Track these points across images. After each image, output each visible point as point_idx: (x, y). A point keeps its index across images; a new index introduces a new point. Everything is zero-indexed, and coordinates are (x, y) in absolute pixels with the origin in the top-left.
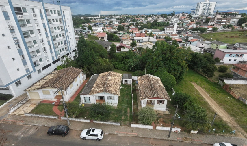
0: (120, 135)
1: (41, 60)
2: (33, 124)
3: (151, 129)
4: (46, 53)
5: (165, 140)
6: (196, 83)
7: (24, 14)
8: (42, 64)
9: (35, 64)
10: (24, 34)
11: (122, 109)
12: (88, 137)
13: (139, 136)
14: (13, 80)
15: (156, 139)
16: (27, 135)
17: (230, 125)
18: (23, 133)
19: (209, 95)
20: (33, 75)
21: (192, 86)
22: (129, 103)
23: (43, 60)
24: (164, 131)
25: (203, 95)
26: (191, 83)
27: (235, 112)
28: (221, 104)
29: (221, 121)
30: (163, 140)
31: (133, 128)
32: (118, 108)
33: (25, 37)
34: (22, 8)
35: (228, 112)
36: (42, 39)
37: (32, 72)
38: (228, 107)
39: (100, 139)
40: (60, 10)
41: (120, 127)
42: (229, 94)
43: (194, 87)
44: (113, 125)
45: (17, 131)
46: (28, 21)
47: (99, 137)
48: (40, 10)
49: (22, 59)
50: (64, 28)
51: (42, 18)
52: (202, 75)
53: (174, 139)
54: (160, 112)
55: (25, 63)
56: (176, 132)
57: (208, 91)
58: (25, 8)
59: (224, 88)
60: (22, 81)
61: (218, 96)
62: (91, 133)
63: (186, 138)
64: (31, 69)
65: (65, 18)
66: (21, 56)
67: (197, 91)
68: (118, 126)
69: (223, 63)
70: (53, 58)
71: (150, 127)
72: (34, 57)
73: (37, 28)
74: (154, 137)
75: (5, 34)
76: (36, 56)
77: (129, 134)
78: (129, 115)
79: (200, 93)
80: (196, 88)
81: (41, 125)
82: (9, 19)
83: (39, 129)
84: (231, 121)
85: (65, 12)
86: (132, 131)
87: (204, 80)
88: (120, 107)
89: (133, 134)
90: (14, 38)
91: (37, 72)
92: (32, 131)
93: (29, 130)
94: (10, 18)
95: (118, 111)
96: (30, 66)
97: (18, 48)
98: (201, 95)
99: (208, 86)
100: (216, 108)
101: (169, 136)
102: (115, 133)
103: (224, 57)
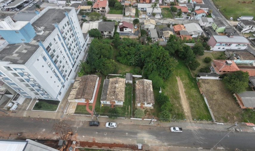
0: (125, 124)
2: (79, 120)
4: (68, 65)
6: (180, 78)
7: (51, 48)
8: (67, 74)
9: (64, 76)
11: (126, 107)
12: (109, 127)
13: (135, 124)
14: (58, 93)
15: (143, 125)
16: (79, 126)
17: (186, 114)
18: (77, 125)
19: (184, 90)
20: (65, 84)
21: (176, 81)
22: (130, 101)
23: (67, 70)
24: (148, 121)
26: (177, 77)
27: (195, 105)
28: (190, 97)
29: (182, 112)
30: (146, 125)
31: (132, 119)
32: (123, 106)
33: (56, 63)
34: (49, 44)
35: (190, 105)
36: (64, 56)
38: (192, 100)
40: (68, 20)
42: (198, 88)
44: (121, 119)
45: (74, 124)
46: (54, 51)
47: (115, 127)
50: (74, 32)
51: (60, 40)
52: (188, 68)
54: (148, 108)
55: (60, 80)
56: (154, 121)
57: (186, 86)
58: (51, 43)
59: (198, 84)
61: (190, 91)
62: (111, 125)
63: (159, 124)
64: (63, 81)
65: (73, 24)
66: (57, 77)
69: (212, 51)
71: (141, 119)
73: (60, 51)
74: (141, 125)
75: (48, 71)
76: (63, 71)
79: (179, 88)
80: (178, 84)
81: (84, 120)
82: (47, 59)
83: (84, 123)
84: (188, 112)
85: (72, 17)
86: (131, 122)
87: (187, 75)
89: (132, 123)
90: (51, 70)
92: (81, 124)
93: (79, 123)
97: (55, 73)
98: (179, 90)
99: (187, 81)
100: (184, 102)
101: (150, 124)
102: (123, 123)
103: (214, 45)
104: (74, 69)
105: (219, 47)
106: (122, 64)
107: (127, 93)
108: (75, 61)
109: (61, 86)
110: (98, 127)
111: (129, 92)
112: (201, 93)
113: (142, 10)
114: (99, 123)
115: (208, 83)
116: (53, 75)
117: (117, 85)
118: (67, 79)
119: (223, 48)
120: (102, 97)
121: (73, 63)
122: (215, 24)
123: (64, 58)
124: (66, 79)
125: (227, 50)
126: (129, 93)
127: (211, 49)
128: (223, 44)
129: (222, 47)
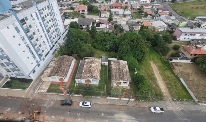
0: (100, 103)
1: (43, 51)
2: (51, 99)
4: (45, 45)
5: (125, 106)
6: (153, 61)
7: (27, 22)
8: (44, 54)
9: (40, 55)
10: (30, 37)
11: (101, 86)
12: (83, 106)
13: (111, 104)
14: (31, 71)
15: (120, 105)
16: (50, 106)
17: (165, 94)
18: (48, 104)
19: (159, 72)
20: (40, 63)
21: (150, 64)
22: (106, 81)
23: (44, 51)
24: (125, 100)
25: (155, 73)
26: (150, 61)
27: (171, 85)
28: (165, 79)
29: (160, 92)
31: (108, 99)
32: (99, 85)
33: (31, 39)
34: (25, 18)
35: (167, 85)
36: (41, 36)
37: (40, 61)
38: (168, 81)
39: (90, 107)
40: (48, 4)
41: (101, 98)
42: (172, 70)
43: (151, 65)
44: (97, 98)
45: (44, 103)
46: (30, 26)
47: (89, 106)
49: (33, 55)
50: (54, 18)
51: (38, 19)
52: (159, 54)
53: (130, 105)
54: (124, 88)
55: (35, 57)
56: (131, 101)
57: (159, 68)
58: (27, 17)
59: (171, 66)
60: (35, 69)
61: (165, 72)
62: (85, 104)
63: (137, 104)
64: (39, 60)
65: (53, 10)
66: (32, 54)
67: (152, 69)
68: (99, 98)
69: (179, 40)
70: (50, 46)
71: (118, 99)
72: (39, 51)
73: (37, 29)
74: (119, 104)
75: (20, 44)
76: (40, 49)
77: (106, 103)
78: (105, 90)
79: (154, 70)
80: (152, 66)
81: (56, 99)
82: (20, 31)
83: (56, 102)
84: (166, 92)
86: (107, 101)
87: (159, 59)
88: (100, 85)
89: (109, 103)
90: (25, 44)
91: (42, 60)
92: (52, 103)
93: (50, 103)
95: (99, 87)
96: (38, 58)
97: (29, 49)
98: (154, 72)
99: (161, 64)
100: (160, 83)
101: (127, 104)
102: (98, 102)
103: (180, 35)
104: (51, 52)
105: (185, 37)
106: (98, 50)
107: (103, 74)
108: (53, 45)
109: (35, 64)
110: (71, 106)
111: (105, 72)
112: (176, 75)
113: (115, 13)
114: (72, 102)
115: (181, 66)
116: (27, 50)
117: (93, 65)
118: (44, 59)
119: (189, 38)
120: (77, 76)
121: (52, 46)
122: (177, 20)
123: (41, 37)
124: (42, 58)
125: (192, 39)
126: (105, 74)
127: (178, 39)
128: (188, 34)
129: (187, 37)
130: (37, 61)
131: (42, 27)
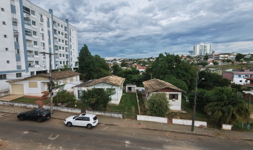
1: (37, 63)
2: (2, 111)
3: (166, 124)
4: (45, 58)
5: (188, 134)
7: (31, 15)
9: (29, 65)
10: (26, 31)
11: (124, 107)
13: (149, 128)
15: (175, 132)
20: (23, 74)
22: (133, 103)
23: (39, 64)
24: (184, 125)
30: (185, 133)
31: (140, 122)
32: (120, 105)
34: (31, 10)
37: (24, 71)
39: (94, 125)
40: (67, 27)
41: (122, 119)
46: (34, 23)
47: (91, 122)
48: (48, 19)
49: (17, 53)
50: (69, 43)
51: (48, 26)
53: (201, 133)
55: (18, 59)
58: (34, 12)
60: (8, 75)
63: (219, 134)
65: (70, 35)
66: (16, 50)
68: (119, 118)
72: (30, 57)
73: (41, 32)
75: (6, 23)
76: (33, 56)
77: (135, 126)
78: (133, 111)
81: (12, 113)
82: (15, 13)
83: (10, 115)
85: (71, 30)
86: (139, 124)
88: (123, 105)
90: (14, 30)
91: (30, 73)
94: (17, 12)
96: (23, 64)
97: (16, 41)
101: (192, 130)
103: (233, 77)
105: (240, 79)
108: (57, 68)
119: (246, 81)
121: (53, 68)
122: (218, 71)
123: (43, 45)
124: (31, 70)
127: (232, 82)
129: (243, 80)
130: (19, 67)
131: (50, 36)
